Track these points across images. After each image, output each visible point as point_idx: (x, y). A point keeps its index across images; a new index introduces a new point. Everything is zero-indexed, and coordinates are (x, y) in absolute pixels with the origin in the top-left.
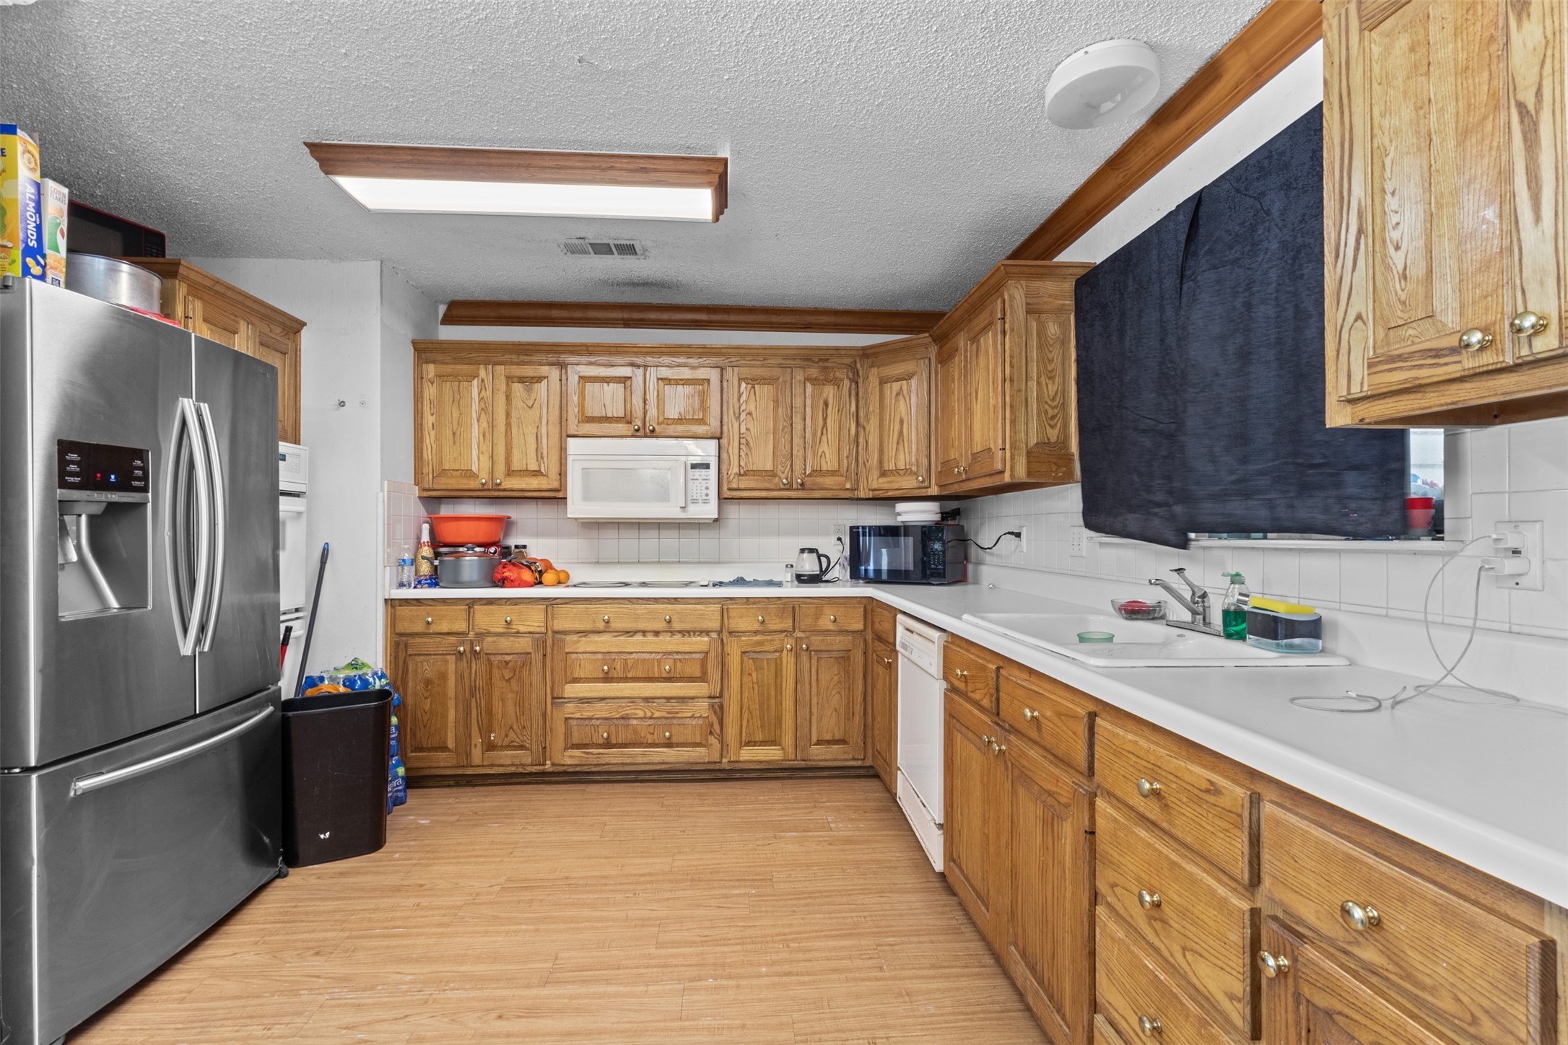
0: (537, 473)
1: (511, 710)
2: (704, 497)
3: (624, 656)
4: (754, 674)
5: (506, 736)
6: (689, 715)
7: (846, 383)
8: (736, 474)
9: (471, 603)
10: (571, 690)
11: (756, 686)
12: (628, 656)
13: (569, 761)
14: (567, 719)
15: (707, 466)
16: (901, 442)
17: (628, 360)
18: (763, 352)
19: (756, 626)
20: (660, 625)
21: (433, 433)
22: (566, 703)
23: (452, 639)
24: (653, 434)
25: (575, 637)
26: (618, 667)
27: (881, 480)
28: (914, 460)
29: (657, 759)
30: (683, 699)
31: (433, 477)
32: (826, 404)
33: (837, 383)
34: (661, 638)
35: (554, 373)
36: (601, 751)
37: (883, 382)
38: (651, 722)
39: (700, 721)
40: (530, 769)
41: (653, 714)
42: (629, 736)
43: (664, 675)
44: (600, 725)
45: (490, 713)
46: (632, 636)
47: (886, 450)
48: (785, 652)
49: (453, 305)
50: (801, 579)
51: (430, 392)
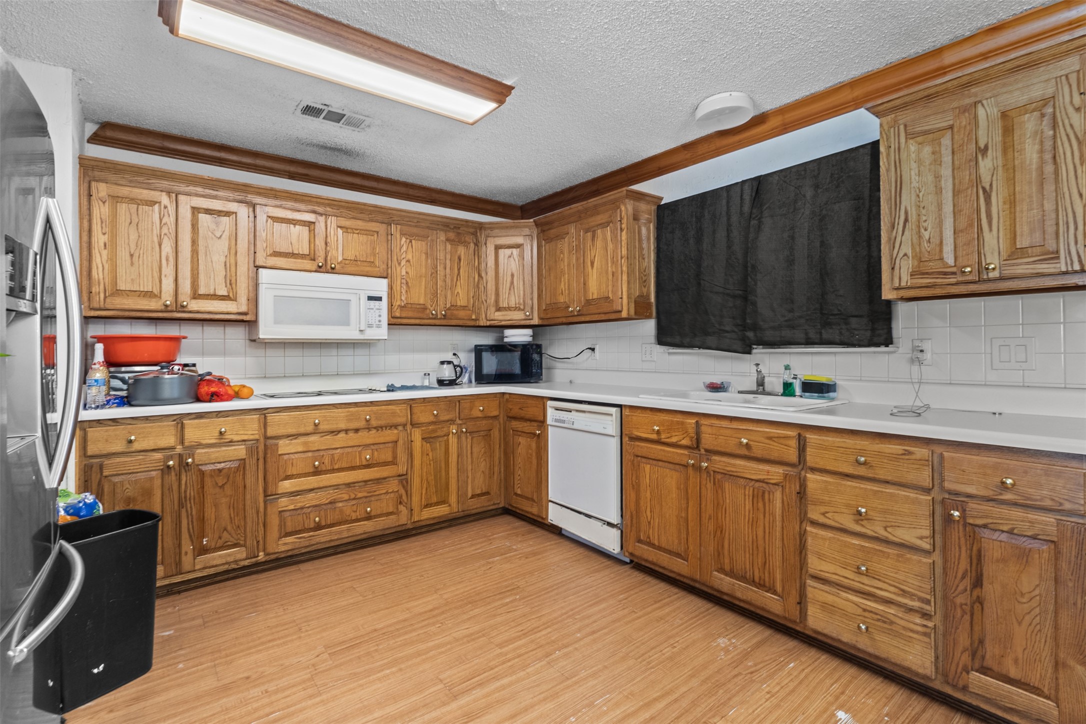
0: (226, 298)
1: (225, 513)
2: (378, 323)
3: (331, 452)
4: (430, 454)
5: (220, 538)
6: (384, 491)
7: (472, 245)
8: (399, 306)
9: (179, 419)
10: (287, 486)
11: (432, 462)
12: (334, 452)
13: (283, 548)
14: (280, 512)
15: (379, 299)
16: (512, 289)
17: (310, 207)
18: (418, 216)
19: (432, 419)
20: (362, 424)
21: (105, 253)
22: (278, 498)
23: (158, 456)
24: (333, 271)
25: (287, 441)
26: (326, 461)
27: (497, 314)
28: (522, 301)
29: (360, 531)
30: (378, 481)
31: (105, 297)
32: (460, 259)
33: (466, 244)
34: (360, 433)
35: (243, 211)
36: (311, 534)
37: (497, 248)
38: (354, 502)
39: (392, 495)
40: (246, 563)
41: (356, 495)
42: (337, 517)
43: (364, 463)
44: (311, 512)
45: (202, 520)
46: (336, 435)
47: (501, 294)
48: (451, 435)
49: (105, 125)
50: (441, 383)
51: (101, 211)
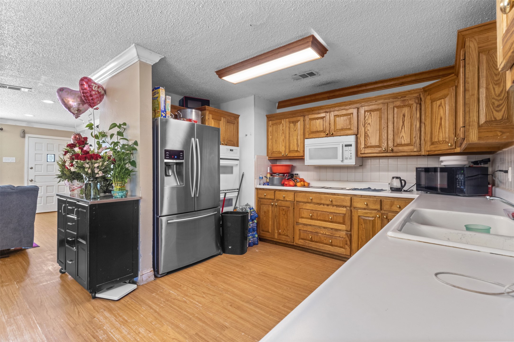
0: (297, 151)
1: (285, 224)
2: (350, 157)
3: (317, 212)
4: (363, 225)
5: (283, 231)
6: (338, 236)
7: (415, 105)
8: (363, 148)
9: (275, 190)
10: (301, 221)
11: (364, 229)
12: (318, 212)
13: (300, 243)
14: (300, 230)
15: (351, 145)
16: (441, 128)
17: (324, 111)
18: (375, 99)
19: (365, 206)
20: (328, 202)
21: (271, 141)
22: (300, 224)
23: (271, 201)
24: (332, 135)
25: (302, 204)
26: (315, 215)
27: (431, 147)
28: (447, 136)
29: (327, 249)
30: (337, 230)
31: (271, 154)
32: (404, 116)
33: (410, 106)
34: (329, 207)
35: (302, 119)
36: (309, 242)
37: (432, 101)
38: (326, 236)
39: (343, 239)
40: (290, 243)
41: (326, 233)
42: (318, 239)
43: (330, 220)
44: (309, 233)
45: (279, 224)
46: (320, 205)
47: (433, 133)
48: (377, 218)
49: (279, 103)
50: (393, 190)
51: (270, 129)
